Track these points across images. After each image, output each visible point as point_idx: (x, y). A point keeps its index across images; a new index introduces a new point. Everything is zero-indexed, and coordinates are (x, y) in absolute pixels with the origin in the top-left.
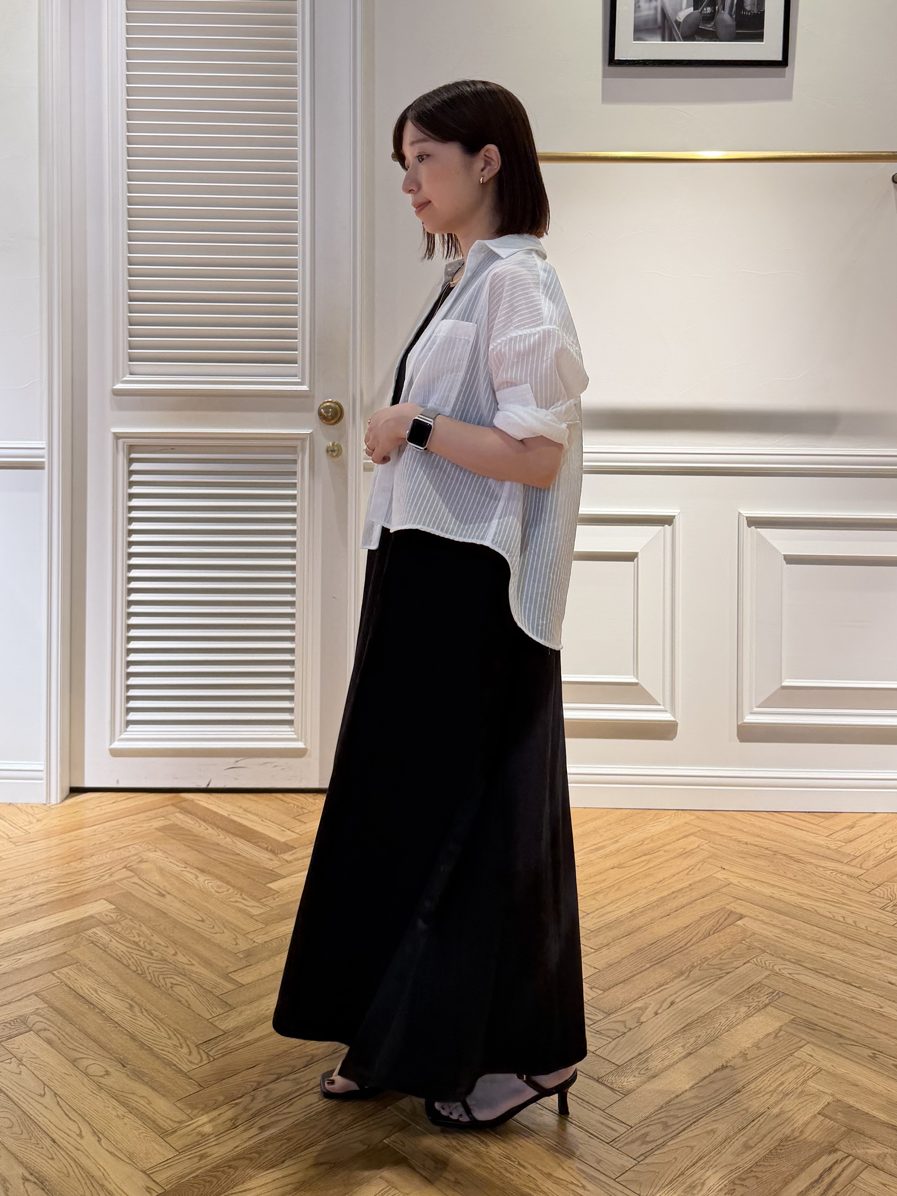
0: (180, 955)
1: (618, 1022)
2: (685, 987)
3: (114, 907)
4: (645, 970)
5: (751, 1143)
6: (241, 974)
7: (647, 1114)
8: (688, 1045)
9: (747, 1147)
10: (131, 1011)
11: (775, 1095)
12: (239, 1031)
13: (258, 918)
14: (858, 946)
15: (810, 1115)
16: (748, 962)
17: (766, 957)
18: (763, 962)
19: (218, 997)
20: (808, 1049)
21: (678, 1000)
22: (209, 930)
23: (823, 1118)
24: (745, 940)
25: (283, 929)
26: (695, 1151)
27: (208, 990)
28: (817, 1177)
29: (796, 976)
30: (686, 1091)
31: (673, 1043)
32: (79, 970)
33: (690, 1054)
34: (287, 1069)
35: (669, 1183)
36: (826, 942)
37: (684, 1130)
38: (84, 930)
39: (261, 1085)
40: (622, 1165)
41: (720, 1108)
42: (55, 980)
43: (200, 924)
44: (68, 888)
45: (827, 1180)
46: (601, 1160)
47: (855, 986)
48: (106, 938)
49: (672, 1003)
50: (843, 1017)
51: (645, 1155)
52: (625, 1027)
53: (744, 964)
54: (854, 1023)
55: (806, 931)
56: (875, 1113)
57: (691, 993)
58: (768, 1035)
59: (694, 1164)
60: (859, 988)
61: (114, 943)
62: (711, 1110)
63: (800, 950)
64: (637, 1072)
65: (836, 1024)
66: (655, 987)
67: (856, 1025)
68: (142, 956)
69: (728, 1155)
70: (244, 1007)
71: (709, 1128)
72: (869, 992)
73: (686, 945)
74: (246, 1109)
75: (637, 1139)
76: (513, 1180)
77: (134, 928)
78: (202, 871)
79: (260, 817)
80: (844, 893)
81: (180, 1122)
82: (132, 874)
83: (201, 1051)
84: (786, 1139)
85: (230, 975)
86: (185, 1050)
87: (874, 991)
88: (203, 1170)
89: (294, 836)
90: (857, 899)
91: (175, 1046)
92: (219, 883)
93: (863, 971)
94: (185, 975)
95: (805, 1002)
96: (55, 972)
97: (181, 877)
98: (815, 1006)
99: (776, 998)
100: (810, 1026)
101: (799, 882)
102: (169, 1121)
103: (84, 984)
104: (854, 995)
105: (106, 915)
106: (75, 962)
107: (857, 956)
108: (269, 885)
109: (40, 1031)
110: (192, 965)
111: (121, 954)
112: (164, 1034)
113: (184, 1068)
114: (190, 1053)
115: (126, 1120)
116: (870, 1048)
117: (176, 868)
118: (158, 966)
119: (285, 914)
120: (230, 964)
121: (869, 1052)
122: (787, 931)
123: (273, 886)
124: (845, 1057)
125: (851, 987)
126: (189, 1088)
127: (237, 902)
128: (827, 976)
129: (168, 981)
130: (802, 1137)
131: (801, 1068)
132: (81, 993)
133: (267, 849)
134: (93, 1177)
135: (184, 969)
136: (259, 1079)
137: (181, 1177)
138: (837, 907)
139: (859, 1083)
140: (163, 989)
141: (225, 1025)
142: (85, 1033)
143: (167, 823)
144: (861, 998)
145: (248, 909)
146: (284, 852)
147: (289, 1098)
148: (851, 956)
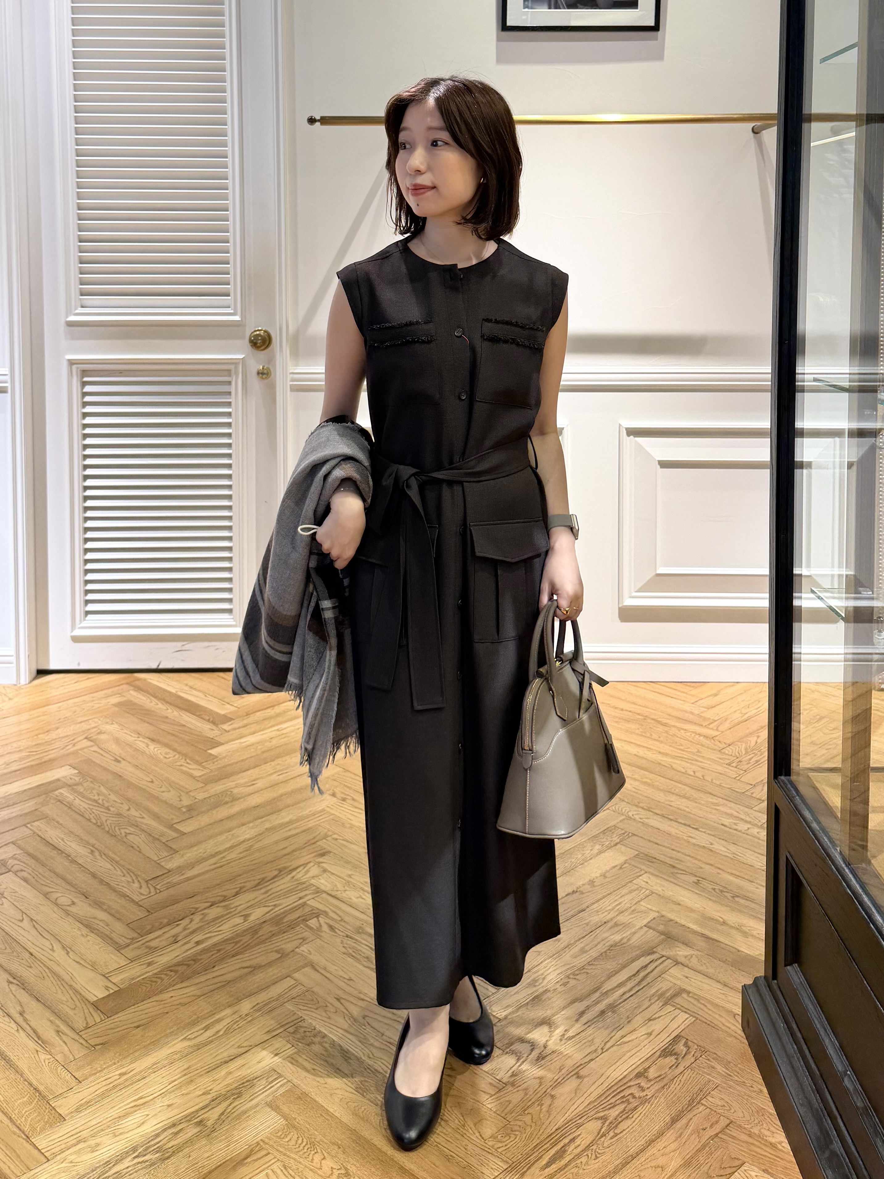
0: (132, 809)
3: (80, 772)
5: (587, 948)
6: (183, 825)
9: (583, 951)
10: (92, 855)
11: (612, 912)
12: (181, 869)
13: (199, 779)
14: (702, 795)
15: (637, 928)
17: (623, 804)
19: (164, 843)
20: (645, 877)
22: (158, 789)
23: (648, 929)
25: (219, 787)
27: (156, 838)
28: (634, 972)
29: (646, 820)
32: (48, 823)
36: (675, 792)
38: (52, 791)
39: (198, 910)
42: (27, 832)
43: (150, 784)
44: (38, 756)
45: (642, 974)
47: (693, 828)
48: (71, 797)
50: (678, 852)
54: (686, 857)
55: (660, 783)
56: (690, 925)
58: (616, 866)
61: (77, 801)
63: (652, 799)
65: (671, 858)
67: (691, 858)
68: (101, 812)
69: (566, 958)
70: (185, 851)
72: (703, 832)
74: (185, 929)
77: (94, 789)
78: (153, 740)
79: (204, 693)
80: (698, 751)
81: (132, 939)
82: (92, 744)
83: (149, 885)
84: (615, 945)
85: (174, 825)
86: (136, 885)
87: (708, 832)
88: (150, 974)
89: (232, 709)
90: (708, 756)
91: (128, 882)
92: (168, 750)
93: (702, 816)
94: (137, 826)
95: (650, 841)
96: (29, 825)
97: (134, 746)
98: (657, 844)
99: (625, 837)
100: (650, 859)
101: (661, 742)
102: (123, 938)
103: (53, 834)
104: (691, 835)
105: (71, 779)
106: (45, 817)
107: (699, 803)
108: (209, 751)
109: (18, 871)
110: (143, 818)
111: (83, 810)
112: (119, 873)
113: (136, 898)
114: (141, 887)
115: (89, 938)
116: (696, 876)
117: (131, 738)
118: (114, 819)
119: (223, 775)
120: (174, 817)
121: (695, 879)
122: (645, 783)
123: (213, 752)
124: (674, 883)
125: (691, 829)
126: (139, 913)
127: (181, 765)
128: (671, 820)
129: (122, 831)
130: (628, 944)
131: (637, 892)
132: (51, 842)
133: (208, 721)
134: (63, 980)
135: (136, 821)
136: (197, 906)
137: (133, 979)
138: (691, 763)
139: (682, 903)
140: (119, 837)
141: (169, 866)
142: (55, 873)
143: (122, 699)
144: (697, 837)
145: (190, 771)
146: (224, 723)
147: (220, 920)
148: (694, 804)
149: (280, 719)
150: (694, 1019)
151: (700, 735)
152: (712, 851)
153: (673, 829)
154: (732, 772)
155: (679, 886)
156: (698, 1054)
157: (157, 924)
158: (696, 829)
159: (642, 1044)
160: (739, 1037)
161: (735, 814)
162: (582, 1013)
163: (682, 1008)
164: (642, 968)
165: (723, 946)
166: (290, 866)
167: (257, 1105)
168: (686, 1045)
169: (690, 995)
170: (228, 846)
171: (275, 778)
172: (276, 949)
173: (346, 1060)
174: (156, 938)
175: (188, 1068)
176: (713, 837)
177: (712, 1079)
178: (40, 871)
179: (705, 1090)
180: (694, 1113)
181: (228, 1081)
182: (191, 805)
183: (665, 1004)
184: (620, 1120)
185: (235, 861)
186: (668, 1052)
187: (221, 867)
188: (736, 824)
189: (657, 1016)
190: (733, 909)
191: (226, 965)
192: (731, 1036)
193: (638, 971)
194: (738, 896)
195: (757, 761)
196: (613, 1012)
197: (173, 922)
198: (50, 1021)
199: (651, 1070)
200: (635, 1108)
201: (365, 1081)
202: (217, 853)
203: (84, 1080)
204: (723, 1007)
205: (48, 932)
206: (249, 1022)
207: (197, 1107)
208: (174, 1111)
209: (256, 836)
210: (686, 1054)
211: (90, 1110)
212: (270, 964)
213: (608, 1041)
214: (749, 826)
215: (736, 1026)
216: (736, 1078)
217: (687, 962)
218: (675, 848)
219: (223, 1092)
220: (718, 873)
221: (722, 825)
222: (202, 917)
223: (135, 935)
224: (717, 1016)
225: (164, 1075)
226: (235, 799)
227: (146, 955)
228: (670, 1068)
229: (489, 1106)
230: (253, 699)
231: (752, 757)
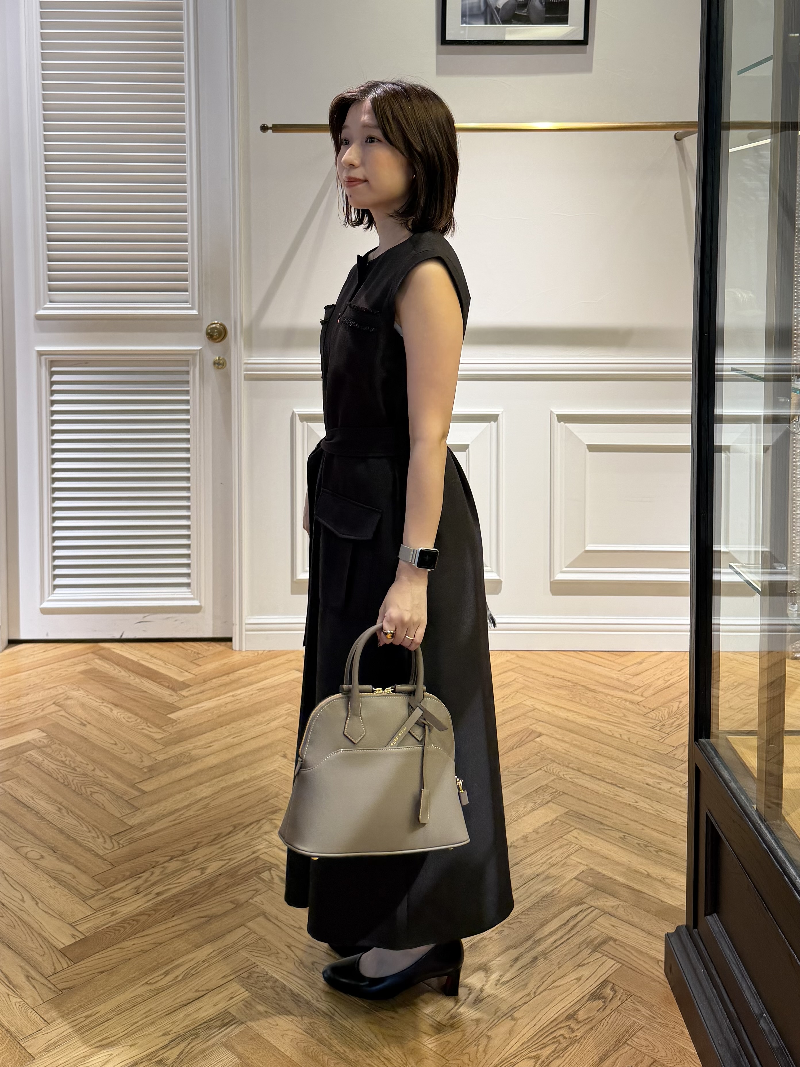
0: (97, 770)
3: (46, 735)
6: (144, 784)
10: (60, 812)
11: (544, 865)
12: (142, 826)
13: (159, 741)
14: (627, 756)
15: (568, 880)
16: (540, 769)
17: (555, 765)
18: (551, 770)
19: (127, 801)
20: (575, 833)
22: (121, 751)
23: (577, 881)
24: (540, 753)
25: (178, 749)
27: (119, 796)
28: (565, 921)
29: (576, 780)
32: (19, 782)
34: (178, 852)
36: (603, 753)
38: (23, 753)
43: (113, 746)
45: (572, 923)
47: (619, 787)
48: (40, 758)
50: (606, 809)
53: (537, 771)
54: (613, 814)
55: (589, 745)
58: (547, 823)
61: (46, 762)
63: (581, 760)
65: (599, 815)
67: (615, 815)
68: (68, 772)
70: (146, 809)
72: (628, 791)
74: (146, 881)
77: (61, 750)
78: (116, 705)
79: (164, 661)
80: (625, 716)
81: (97, 890)
82: (60, 708)
83: (113, 841)
84: (547, 896)
85: (136, 785)
86: (101, 840)
87: (633, 790)
88: (114, 923)
89: (191, 676)
90: (634, 720)
91: (94, 837)
92: (130, 715)
93: (627, 776)
94: (101, 786)
95: (578, 799)
96: (0, 785)
97: (99, 711)
98: (585, 802)
99: (557, 796)
100: (580, 816)
101: (590, 707)
102: (89, 890)
103: (23, 793)
104: (618, 793)
105: (40, 741)
106: (16, 777)
107: (625, 764)
108: (169, 716)
110: (107, 778)
111: (51, 770)
112: (85, 829)
113: (101, 852)
114: (105, 842)
115: (56, 890)
116: (621, 831)
117: (95, 703)
118: (80, 779)
119: (181, 738)
120: (136, 777)
121: (621, 835)
122: (575, 746)
123: (172, 716)
124: (602, 839)
125: (616, 788)
126: (104, 867)
127: (143, 729)
128: (599, 779)
129: (88, 790)
130: (558, 895)
131: (568, 846)
132: (21, 800)
133: (168, 687)
134: (33, 928)
135: (101, 781)
136: (158, 860)
137: (98, 928)
138: (618, 727)
139: (609, 857)
140: (84, 795)
141: (133, 821)
142: (25, 829)
143: (88, 667)
144: (622, 795)
145: (151, 734)
146: (182, 689)
147: (179, 873)
148: (621, 765)
149: (234, 686)
150: (620, 965)
151: (626, 700)
152: (637, 808)
153: (602, 788)
154: (656, 735)
155: (606, 841)
156: (624, 998)
157: (120, 877)
158: (622, 788)
159: (573, 988)
160: (663, 982)
161: (659, 774)
162: (517, 959)
163: (609, 955)
164: (572, 917)
165: (647, 896)
166: (244, 823)
167: (213, 1045)
168: (613, 989)
169: (617, 943)
170: (186, 804)
171: (230, 740)
172: (230, 900)
173: (296, 1003)
174: (119, 890)
175: (149, 1011)
176: (638, 796)
177: (637, 1021)
178: (11, 827)
179: (630, 1031)
180: (621, 1052)
181: (187, 1022)
182: (151, 766)
183: (594, 951)
184: (551, 1059)
185: (193, 818)
186: (596, 996)
187: (180, 823)
188: (659, 783)
189: (586, 962)
190: (656, 863)
191: (184, 915)
192: (654, 980)
193: (568, 921)
194: (661, 851)
195: (679, 725)
196: (545, 959)
197: (135, 874)
198: (21, 967)
199: (581, 1012)
200: (566, 1048)
201: (314, 1022)
202: (176, 810)
203: (52, 1022)
204: (647, 954)
205: (18, 883)
206: (206, 968)
207: (157, 1047)
208: (136, 1051)
209: (213, 794)
210: (612, 998)
211: (58, 1050)
212: (225, 914)
213: (540, 986)
214: (672, 785)
215: (660, 972)
216: (660, 1020)
217: (614, 912)
218: (603, 806)
219: (182, 1032)
220: (643, 829)
221: (647, 784)
222: (161, 870)
223: (100, 887)
224: (642, 963)
225: (127, 1017)
226: (193, 760)
227: (111, 905)
228: (598, 1010)
229: (430, 1046)
230: (210, 667)
231: (675, 721)
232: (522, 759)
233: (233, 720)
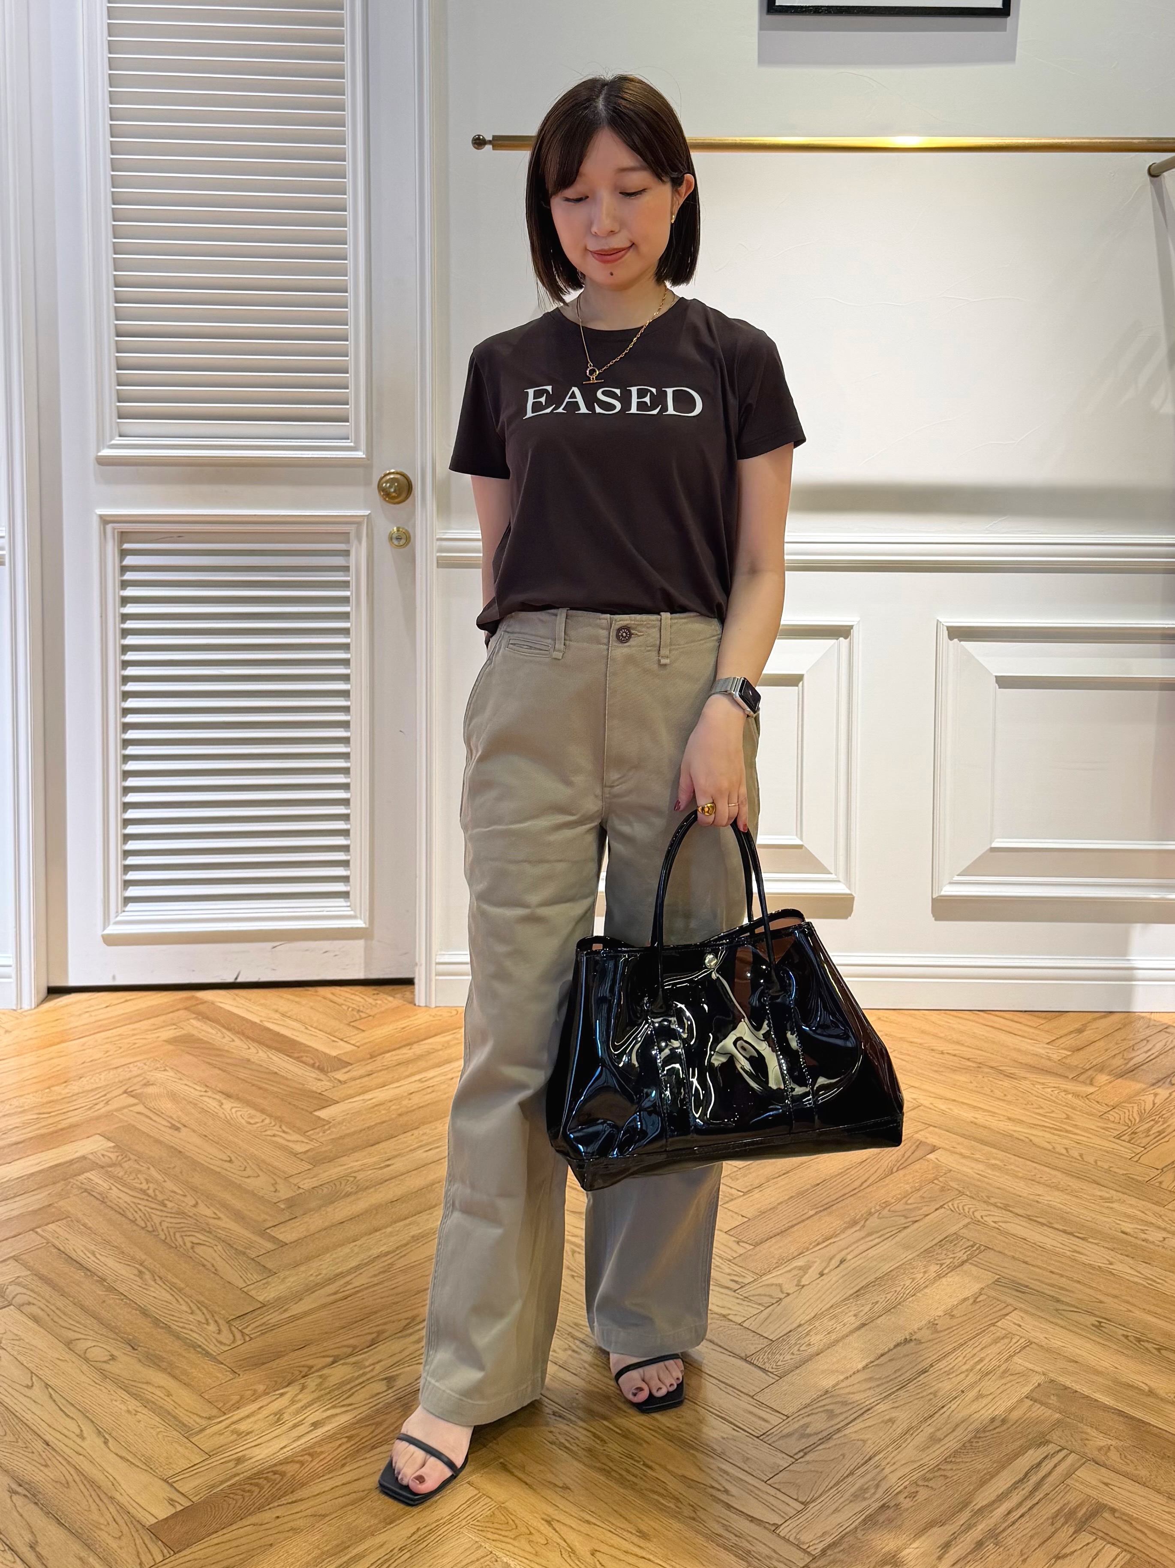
0: (201, 1205)
1: (772, 1285)
2: (859, 1240)
3: (113, 1144)
4: (808, 1219)
5: (939, 1434)
6: (283, 1230)
7: (808, 1401)
8: (862, 1314)
9: (934, 1439)
10: (141, 1278)
11: (971, 1374)
12: (280, 1303)
13: (303, 1157)
14: (1085, 1186)
15: (1015, 1400)
16: (941, 1207)
17: (965, 1200)
18: (961, 1208)
19: (253, 1259)
20: (1015, 1316)
21: (849, 1257)
22: (240, 1173)
23: (1032, 1402)
24: (937, 1179)
25: (336, 1170)
26: (867, 1445)
27: (241, 1252)
28: (1021, 1476)
29: (1004, 1225)
30: (858, 1371)
31: (842, 1312)
32: (69, 1226)
33: (864, 1325)
34: (345, 1350)
35: (835, 1485)
36: (1042, 1180)
37: (855, 1419)
38: (75, 1175)
39: (313, 1370)
40: (775, 1463)
41: (901, 1392)
42: (39, 1240)
43: (227, 1165)
44: (50, 1121)
45: (1034, 1479)
46: (748, 1459)
47: (1078, 1237)
48: (105, 1185)
49: (842, 1261)
50: (1062, 1276)
51: (805, 1452)
52: (782, 1292)
53: (936, 1210)
54: (1076, 1285)
55: (1018, 1167)
56: (1098, 1396)
57: (868, 1247)
58: (965, 1300)
59: (866, 1462)
60: (1082, 1239)
61: (115, 1192)
62: (890, 1395)
63: (1009, 1192)
64: (796, 1348)
65: (1053, 1286)
66: (820, 1240)
67: (1078, 1286)
68: (152, 1209)
69: (909, 1451)
70: (288, 1273)
71: (887, 1417)
72: (1096, 1244)
73: (861, 1185)
74: (293, 1402)
75: (796, 1431)
76: (636, 1484)
77: (140, 1171)
78: (229, 1096)
79: (303, 1023)
80: (1068, 1117)
81: (209, 1418)
82: (135, 1101)
83: (233, 1329)
84: (984, 1429)
85: (268, 1231)
86: (212, 1328)
87: (1103, 1243)
88: (241, 1477)
89: (349, 1048)
90: (1085, 1125)
91: (200, 1322)
92: (253, 1112)
93: (1089, 1218)
94: (209, 1232)
95: (1013, 1257)
96: (38, 1230)
97: (200, 1105)
98: (1026, 1263)
99: (975, 1252)
100: (1020, 1288)
101: (1009, 1102)
102: (194, 1417)
103: (78, 1245)
104: (1078, 1249)
105: (103, 1156)
106: (64, 1217)
107: (1082, 1198)
108: (317, 1113)
109: (23, 1305)
110: (219, 1219)
111: (123, 1206)
112: (184, 1308)
113: (213, 1349)
114: (220, 1332)
115: (139, 1415)
116: (1094, 1315)
117: (195, 1093)
118: (174, 1221)
119: (341, 1151)
120: (269, 1218)
121: (1094, 1320)
122: (993, 1167)
123: (323, 1114)
124: (1063, 1328)
125: (1074, 1239)
126: (219, 1375)
127: (274, 1136)
128: (1043, 1225)
129: (187, 1240)
130: (1004, 1428)
131: (1006, 1341)
132: (74, 1256)
133: (313, 1066)
134: (99, 1488)
135: (208, 1224)
136: (310, 1363)
137: (214, 1486)
138: (1059, 1136)
139: (1078, 1359)
140: (181, 1250)
141: (264, 1296)
142: (82, 1308)
143: (179, 1033)
144: (1086, 1252)
145: (290, 1144)
146: (338, 1069)
147: (349, 1387)
148: (1074, 1199)
149: (422, 1064)
150: (1129, 1556)
152: (1113, 1274)
153: (1048, 1239)
154: (1124, 1149)
155: (1071, 1331)
157: (247, 1394)
161: (1140, 1215)
162: (947, 1546)
163: (1107, 1538)
164: (1031, 1469)
169: (1117, 1515)
170: (354, 1264)
171: (420, 1155)
174: (248, 1417)
176: (1111, 1253)
178: (59, 1304)
182: (292, 1198)
183: (1079, 1530)
185: (366, 1288)
187: (345, 1298)
188: (1143, 1231)
189: (1067, 1550)
190: (1161, 1370)
191: (363, 1463)
193: (1026, 1475)
194: (1166, 1348)
195: (1160, 1133)
196: (996, 1544)
197: (275, 1388)
202: (336, 1276)
205: (72, 1404)
209: (397, 1248)
217: (1103, 1458)
218: (1056, 1270)
220: (1129, 1311)
221: (1124, 1232)
222: (319, 1380)
223: (215, 1412)
226: (362, 1189)
227: (234, 1444)
230: (381, 1033)
231: (1153, 1126)
232: (910, 1191)
233: (424, 1122)
